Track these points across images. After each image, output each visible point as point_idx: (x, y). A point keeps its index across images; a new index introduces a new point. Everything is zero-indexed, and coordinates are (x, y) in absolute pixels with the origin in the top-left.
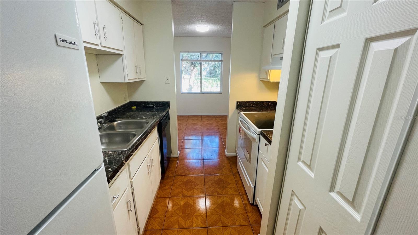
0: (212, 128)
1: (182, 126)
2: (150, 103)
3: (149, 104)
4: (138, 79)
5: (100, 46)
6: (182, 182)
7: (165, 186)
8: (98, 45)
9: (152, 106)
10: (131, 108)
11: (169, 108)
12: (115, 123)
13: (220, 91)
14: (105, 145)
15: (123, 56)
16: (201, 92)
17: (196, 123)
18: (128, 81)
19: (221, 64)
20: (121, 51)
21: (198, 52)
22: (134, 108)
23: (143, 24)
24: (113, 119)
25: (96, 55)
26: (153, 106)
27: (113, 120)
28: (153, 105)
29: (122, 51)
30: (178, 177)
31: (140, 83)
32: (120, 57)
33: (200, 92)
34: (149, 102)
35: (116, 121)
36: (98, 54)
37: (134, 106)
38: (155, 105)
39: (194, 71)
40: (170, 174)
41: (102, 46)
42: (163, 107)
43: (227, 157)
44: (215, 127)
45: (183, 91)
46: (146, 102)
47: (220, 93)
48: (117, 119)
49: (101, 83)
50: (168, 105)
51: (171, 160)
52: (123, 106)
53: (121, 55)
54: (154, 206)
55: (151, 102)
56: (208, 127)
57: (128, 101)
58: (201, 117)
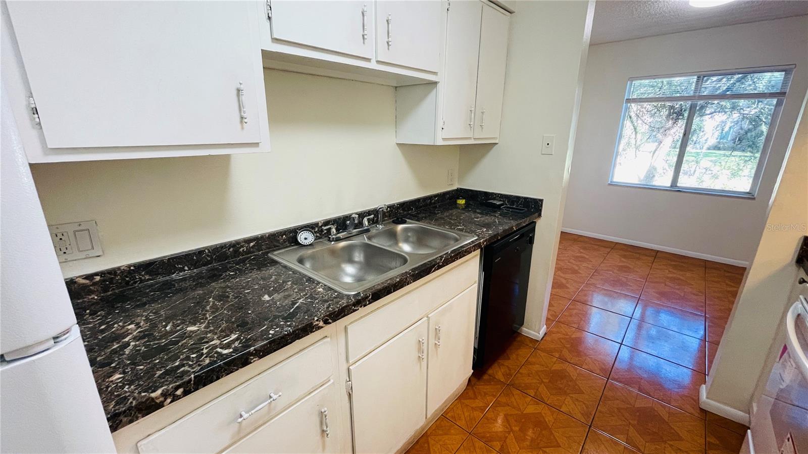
0: (682, 294)
1: (586, 265)
2: (498, 196)
3: (494, 199)
4: (473, 140)
5: (373, 61)
6: (516, 412)
7: (475, 398)
8: (368, 60)
9: (498, 203)
10: (456, 201)
11: (540, 215)
12: (400, 227)
13: (748, 191)
14: (357, 266)
15: (438, 85)
16: (671, 186)
17: (632, 267)
18: (440, 142)
19: (779, 104)
20: (435, 73)
21: (691, 74)
22: (462, 202)
23: (514, 11)
24: (401, 218)
25: (396, 87)
26: (502, 205)
27: (400, 220)
28: (502, 202)
29: (437, 75)
30: (516, 392)
31: (485, 148)
32: (434, 89)
33: (669, 185)
34: (496, 194)
35: (404, 222)
36: (399, 87)
37: (464, 198)
38: (506, 202)
39: (672, 131)
40: (500, 372)
41: (378, 62)
42: (523, 210)
43: (704, 411)
44: (694, 294)
45: (615, 180)
46: (490, 193)
47: (749, 196)
48: (407, 220)
49: (397, 144)
50: (537, 207)
51: (519, 339)
52: (442, 196)
53: (435, 83)
54: (429, 433)
55: (499, 194)
56: (667, 289)
57: (455, 188)
58: (656, 255)
